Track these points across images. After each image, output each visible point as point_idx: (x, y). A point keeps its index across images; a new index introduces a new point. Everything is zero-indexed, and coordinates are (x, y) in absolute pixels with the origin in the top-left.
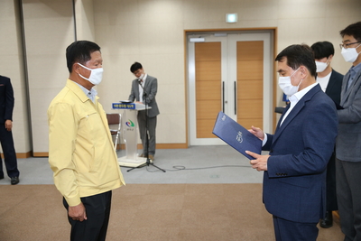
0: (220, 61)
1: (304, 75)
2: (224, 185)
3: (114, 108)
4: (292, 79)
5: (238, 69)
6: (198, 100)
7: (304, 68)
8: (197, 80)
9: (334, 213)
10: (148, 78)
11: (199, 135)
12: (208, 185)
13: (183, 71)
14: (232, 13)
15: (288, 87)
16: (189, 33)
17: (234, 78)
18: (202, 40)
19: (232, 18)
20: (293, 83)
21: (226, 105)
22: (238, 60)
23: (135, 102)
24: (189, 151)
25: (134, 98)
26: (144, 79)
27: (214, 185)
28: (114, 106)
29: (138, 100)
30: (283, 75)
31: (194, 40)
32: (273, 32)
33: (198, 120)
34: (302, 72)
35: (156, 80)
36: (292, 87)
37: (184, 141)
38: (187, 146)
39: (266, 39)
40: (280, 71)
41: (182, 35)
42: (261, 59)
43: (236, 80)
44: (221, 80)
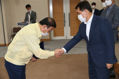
0: (63, 4)
3: (19, 25)
4: (83, 15)
7: (87, 10)
10: (32, 12)
11: (55, 36)
15: (82, 19)
20: (83, 17)
22: (70, 4)
23: (27, 22)
24: (51, 42)
25: (27, 20)
26: (31, 12)
28: (19, 24)
29: (28, 21)
30: (79, 14)
35: (35, 13)
36: (83, 18)
37: (48, 38)
38: (50, 40)
40: (78, 13)
43: (69, 12)
44: (63, 12)
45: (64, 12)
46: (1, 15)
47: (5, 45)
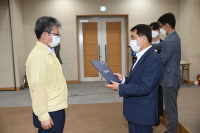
0: (97, 33)
1: (144, 41)
2: (100, 104)
5: (107, 38)
6: (85, 55)
7: (145, 37)
8: (84, 44)
9: (161, 117)
11: (86, 76)
12: (90, 104)
13: (76, 39)
14: (103, 6)
16: (79, 17)
17: (105, 43)
18: (86, 21)
19: (103, 9)
21: (100, 58)
22: (107, 33)
24: (80, 85)
27: (94, 104)
31: (82, 21)
32: (126, 17)
33: (85, 67)
34: (143, 39)
37: (77, 79)
38: (79, 82)
39: (122, 21)
41: (75, 18)
42: (120, 32)
43: (106, 44)
44: (97, 44)
45: (99, 44)
46: (11, 48)
47: (15, 90)
